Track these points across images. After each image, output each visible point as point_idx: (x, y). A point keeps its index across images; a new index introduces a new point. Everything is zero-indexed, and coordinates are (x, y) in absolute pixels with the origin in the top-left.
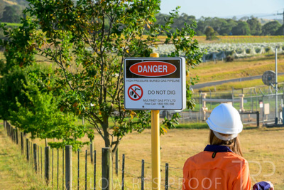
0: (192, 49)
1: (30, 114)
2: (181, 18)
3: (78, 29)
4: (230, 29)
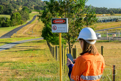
0: (94, 17)
1: (52, 38)
2: (103, 8)
4: (118, 12)
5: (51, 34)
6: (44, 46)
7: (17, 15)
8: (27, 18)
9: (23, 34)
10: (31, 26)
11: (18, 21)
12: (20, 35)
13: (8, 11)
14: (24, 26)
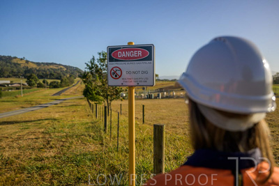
5: (90, 94)
6: (85, 102)
7: (65, 80)
8: (72, 82)
9: (70, 93)
10: (75, 87)
11: (66, 84)
12: (66, 94)
13: (59, 78)
14: (71, 87)
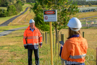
0: (76, 8)
1: (42, 25)
2: (83, 1)
3: (49, 4)
4: (95, 3)
7: (12, 7)
9: (18, 23)
10: (24, 16)
11: (13, 12)
12: (15, 24)
13: (5, 4)
14: (18, 16)
